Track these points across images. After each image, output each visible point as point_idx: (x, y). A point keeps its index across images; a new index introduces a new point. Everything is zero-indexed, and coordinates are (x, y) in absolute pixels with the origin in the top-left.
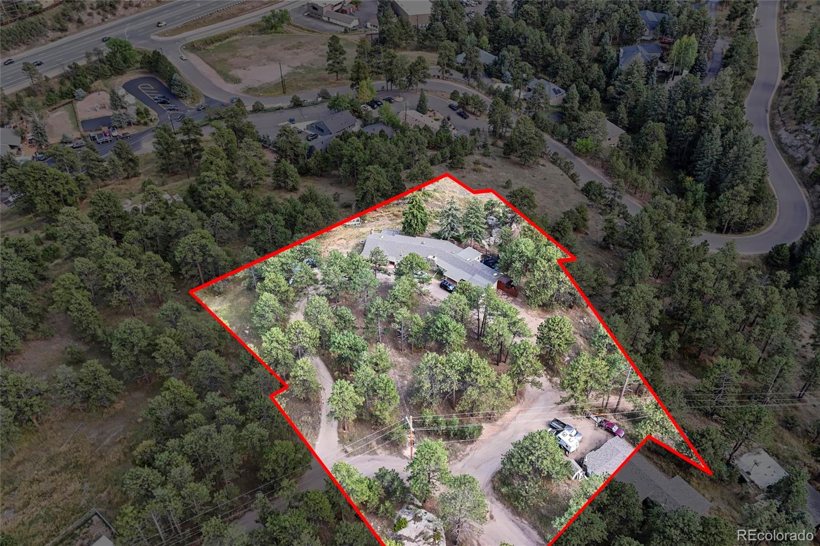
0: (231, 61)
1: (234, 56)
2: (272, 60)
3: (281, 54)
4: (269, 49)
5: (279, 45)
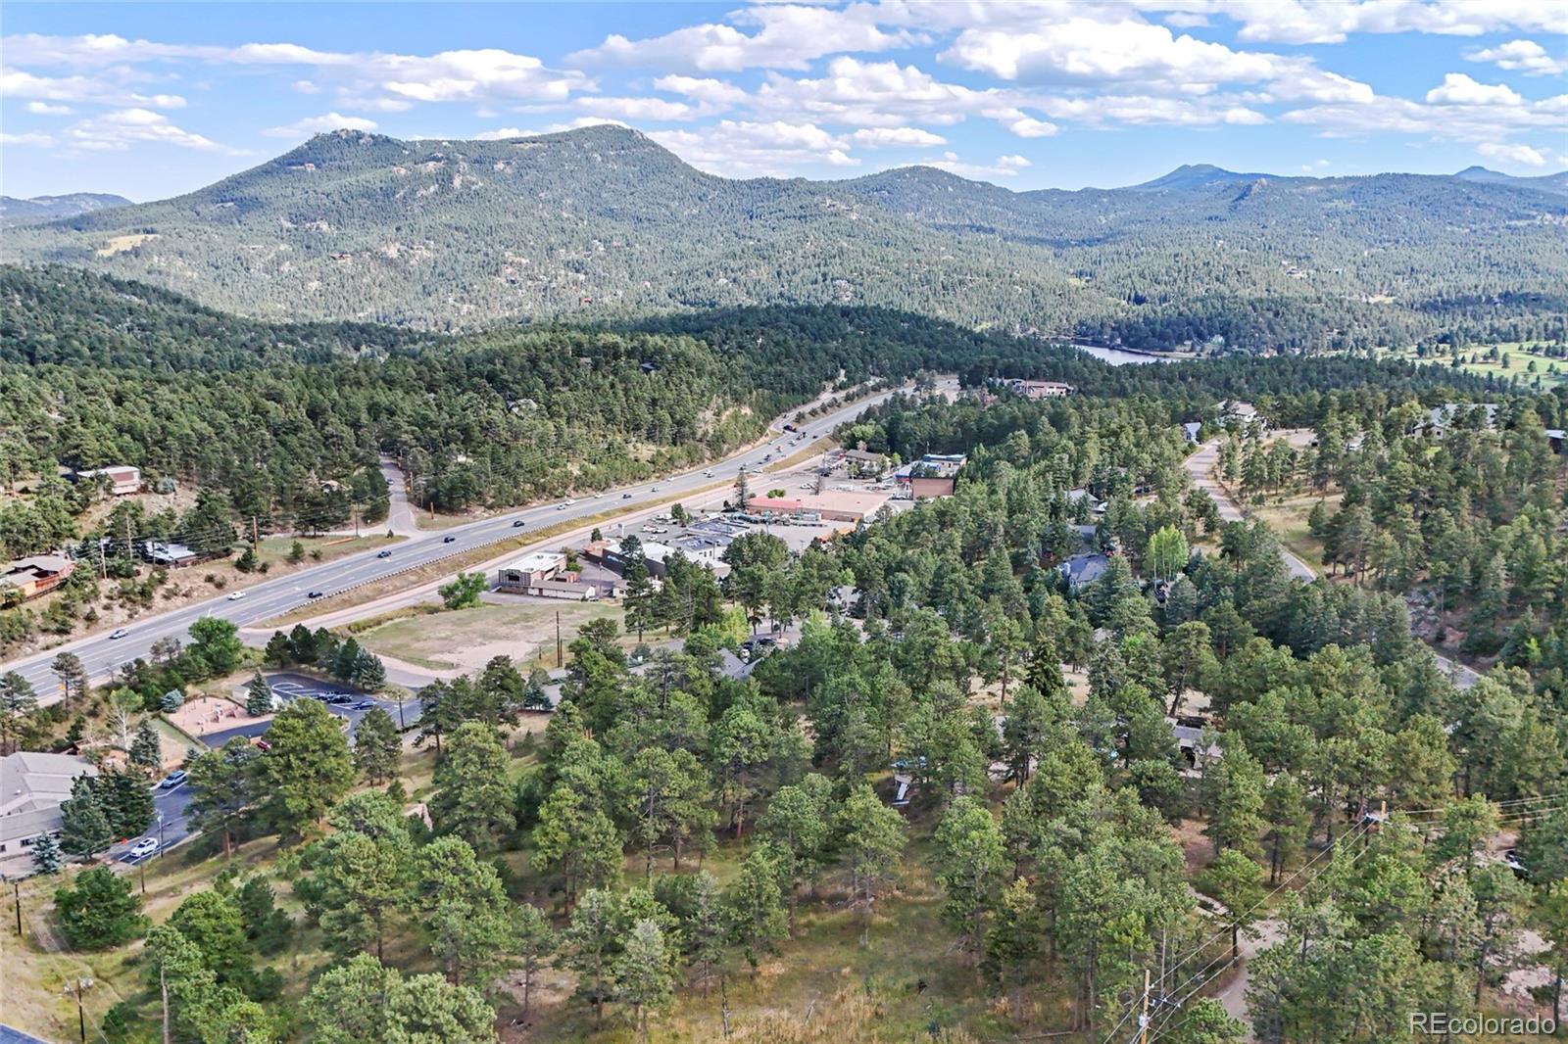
0: (415, 645)
1: (417, 640)
2: (493, 638)
3: (503, 630)
4: (478, 626)
5: (491, 621)
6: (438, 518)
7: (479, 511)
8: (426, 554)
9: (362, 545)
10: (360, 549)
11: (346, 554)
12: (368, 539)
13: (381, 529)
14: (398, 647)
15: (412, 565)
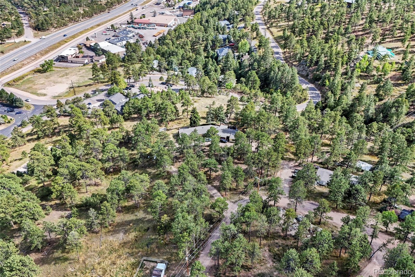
0: (34, 87)
1: (34, 85)
2: (57, 83)
3: (60, 79)
4: (52, 78)
5: (56, 76)
6: (40, 33)
7: (53, 29)
8: (36, 48)
9: (17, 45)
10: (16, 48)
11: (12, 50)
12: (19, 43)
13: (22, 39)
14: (29, 88)
15: (32, 54)
